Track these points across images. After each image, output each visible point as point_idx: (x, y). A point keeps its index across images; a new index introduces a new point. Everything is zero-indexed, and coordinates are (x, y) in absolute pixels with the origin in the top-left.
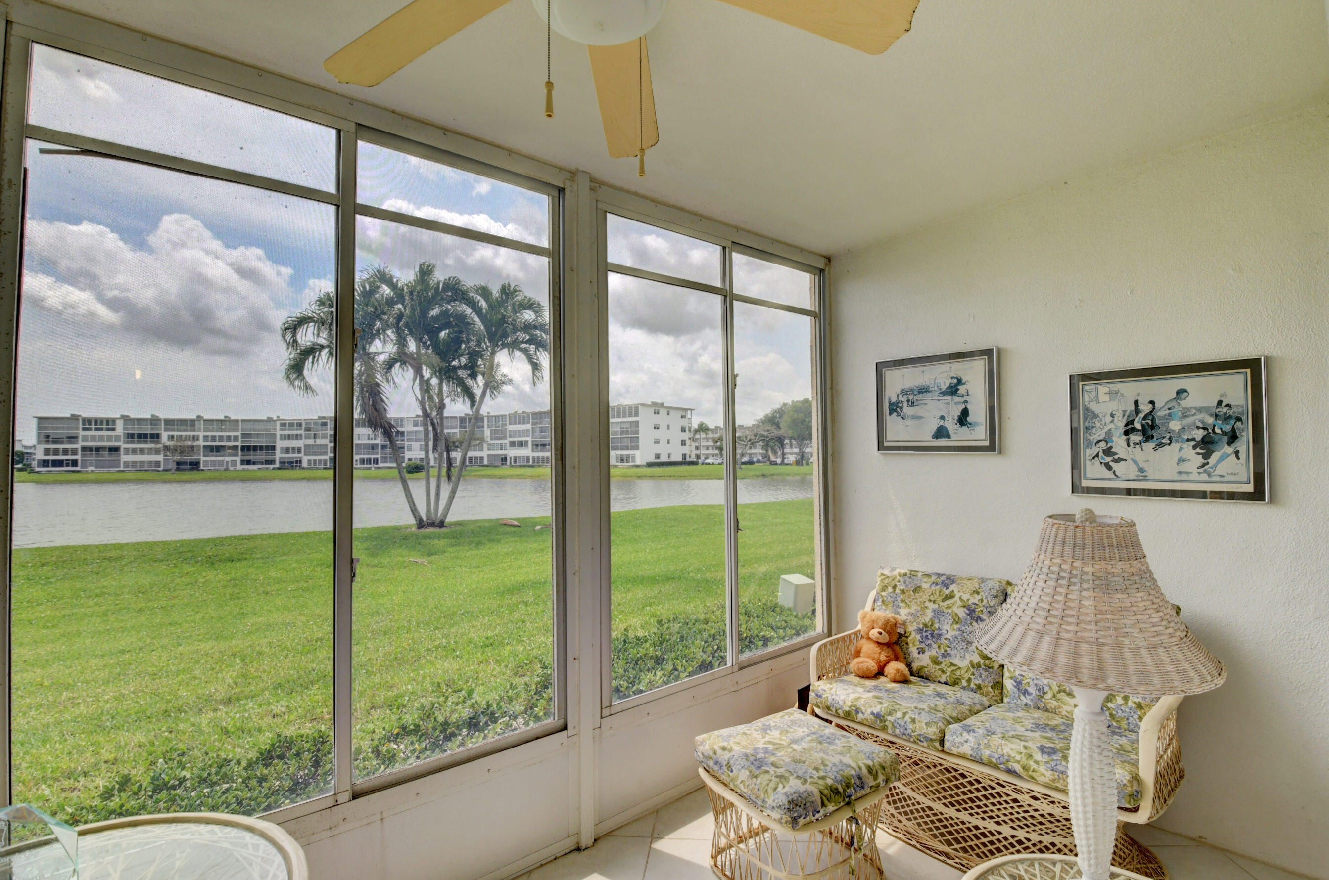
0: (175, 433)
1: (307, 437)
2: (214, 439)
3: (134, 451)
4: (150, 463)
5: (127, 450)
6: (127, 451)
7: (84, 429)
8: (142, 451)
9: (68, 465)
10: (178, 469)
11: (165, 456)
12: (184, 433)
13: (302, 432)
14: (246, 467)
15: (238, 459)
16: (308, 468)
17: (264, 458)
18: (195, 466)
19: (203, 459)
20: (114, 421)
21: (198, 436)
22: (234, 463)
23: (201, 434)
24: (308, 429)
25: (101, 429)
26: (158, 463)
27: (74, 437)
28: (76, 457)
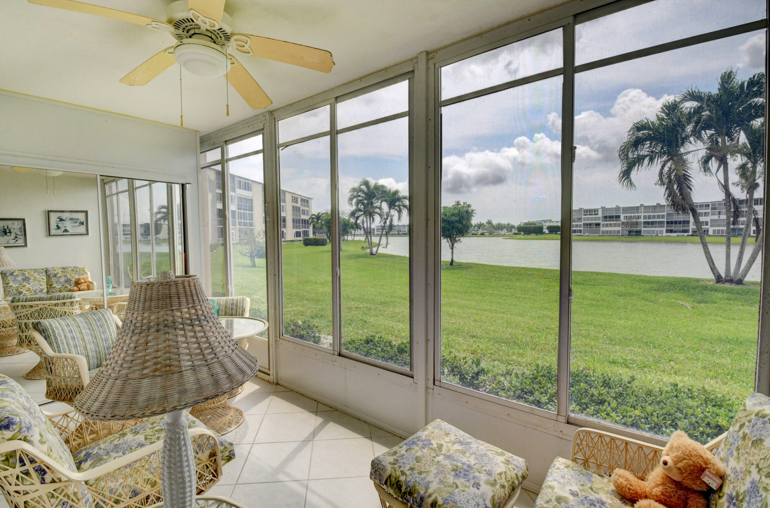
0: (628, 215)
1: (713, 214)
2: (649, 217)
3: (607, 225)
4: (614, 231)
5: (603, 224)
6: (603, 226)
7: (584, 215)
8: (611, 225)
9: (578, 232)
10: (629, 235)
11: (622, 227)
12: (632, 215)
13: (709, 211)
14: (669, 234)
15: (664, 229)
16: (713, 236)
17: (682, 228)
18: (638, 233)
19: (643, 229)
20: (598, 210)
21: (641, 216)
22: (661, 232)
23: (642, 215)
24: (714, 209)
25: (592, 215)
26: (618, 232)
27: (581, 219)
28: (582, 229)
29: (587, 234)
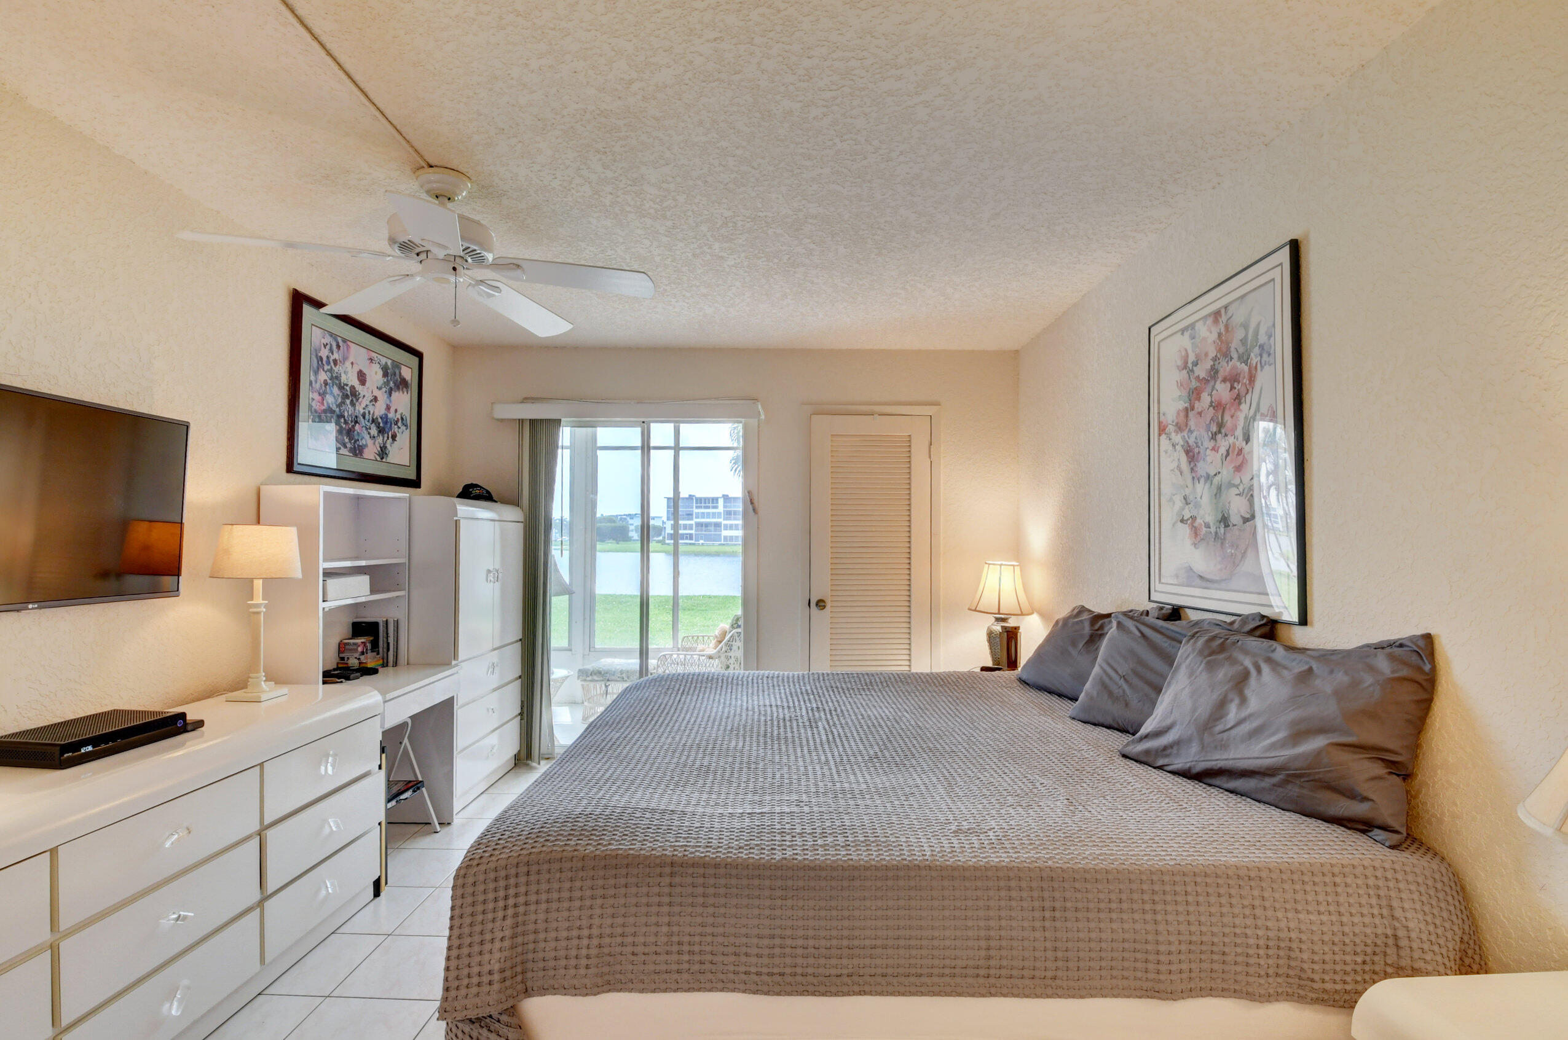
5: (726, 525)
6: (726, 527)
7: (697, 507)
9: (687, 538)
20: (717, 499)
25: (709, 507)
27: (692, 515)
28: (693, 532)
29: (701, 542)
